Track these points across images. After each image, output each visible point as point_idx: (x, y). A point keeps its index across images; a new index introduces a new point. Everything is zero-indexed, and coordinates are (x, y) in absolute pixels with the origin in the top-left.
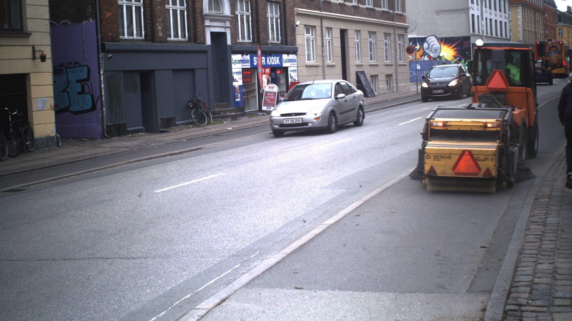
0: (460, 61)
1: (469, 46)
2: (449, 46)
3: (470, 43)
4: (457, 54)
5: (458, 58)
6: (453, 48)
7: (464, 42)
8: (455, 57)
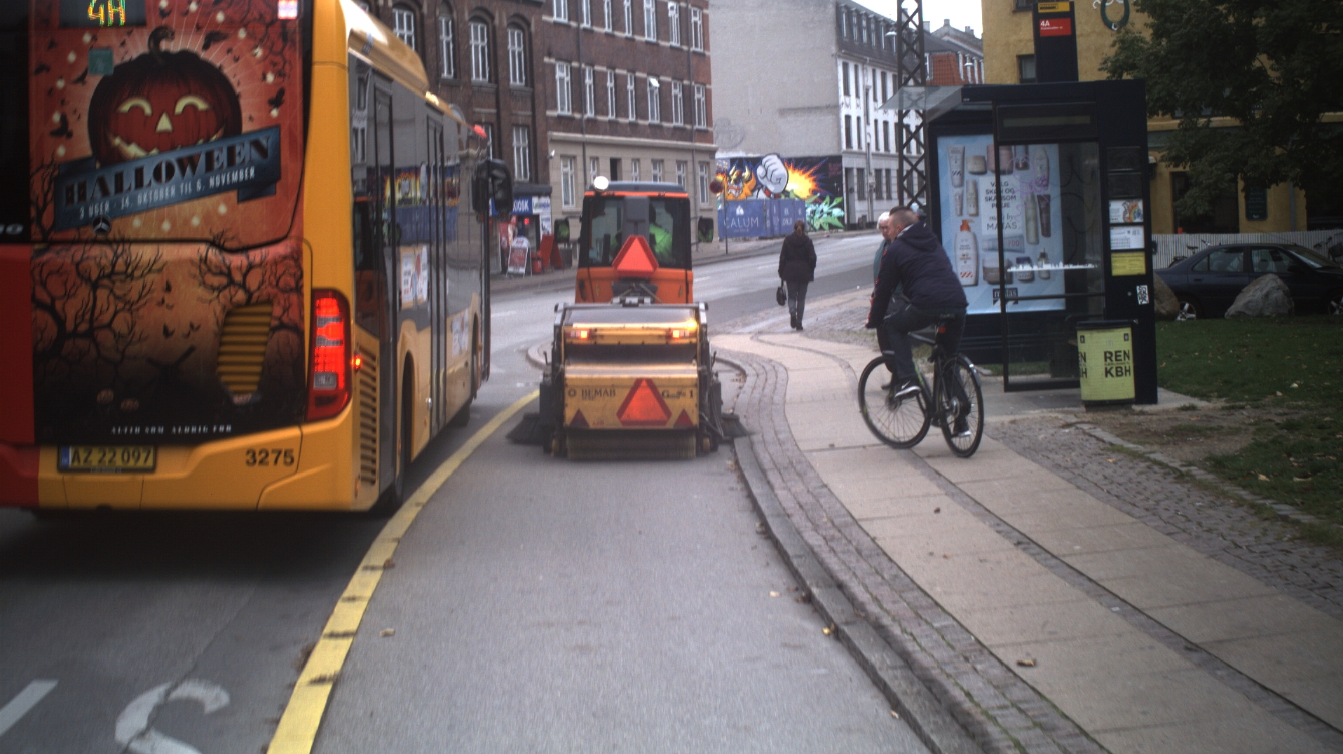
0: (822, 199)
1: (839, 173)
2: (804, 173)
3: (841, 168)
4: (816, 186)
5: (819, 194)
6: (810, 176)
7: (830, 165)
8: (814, 192)
